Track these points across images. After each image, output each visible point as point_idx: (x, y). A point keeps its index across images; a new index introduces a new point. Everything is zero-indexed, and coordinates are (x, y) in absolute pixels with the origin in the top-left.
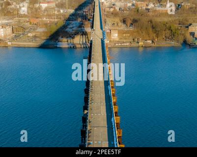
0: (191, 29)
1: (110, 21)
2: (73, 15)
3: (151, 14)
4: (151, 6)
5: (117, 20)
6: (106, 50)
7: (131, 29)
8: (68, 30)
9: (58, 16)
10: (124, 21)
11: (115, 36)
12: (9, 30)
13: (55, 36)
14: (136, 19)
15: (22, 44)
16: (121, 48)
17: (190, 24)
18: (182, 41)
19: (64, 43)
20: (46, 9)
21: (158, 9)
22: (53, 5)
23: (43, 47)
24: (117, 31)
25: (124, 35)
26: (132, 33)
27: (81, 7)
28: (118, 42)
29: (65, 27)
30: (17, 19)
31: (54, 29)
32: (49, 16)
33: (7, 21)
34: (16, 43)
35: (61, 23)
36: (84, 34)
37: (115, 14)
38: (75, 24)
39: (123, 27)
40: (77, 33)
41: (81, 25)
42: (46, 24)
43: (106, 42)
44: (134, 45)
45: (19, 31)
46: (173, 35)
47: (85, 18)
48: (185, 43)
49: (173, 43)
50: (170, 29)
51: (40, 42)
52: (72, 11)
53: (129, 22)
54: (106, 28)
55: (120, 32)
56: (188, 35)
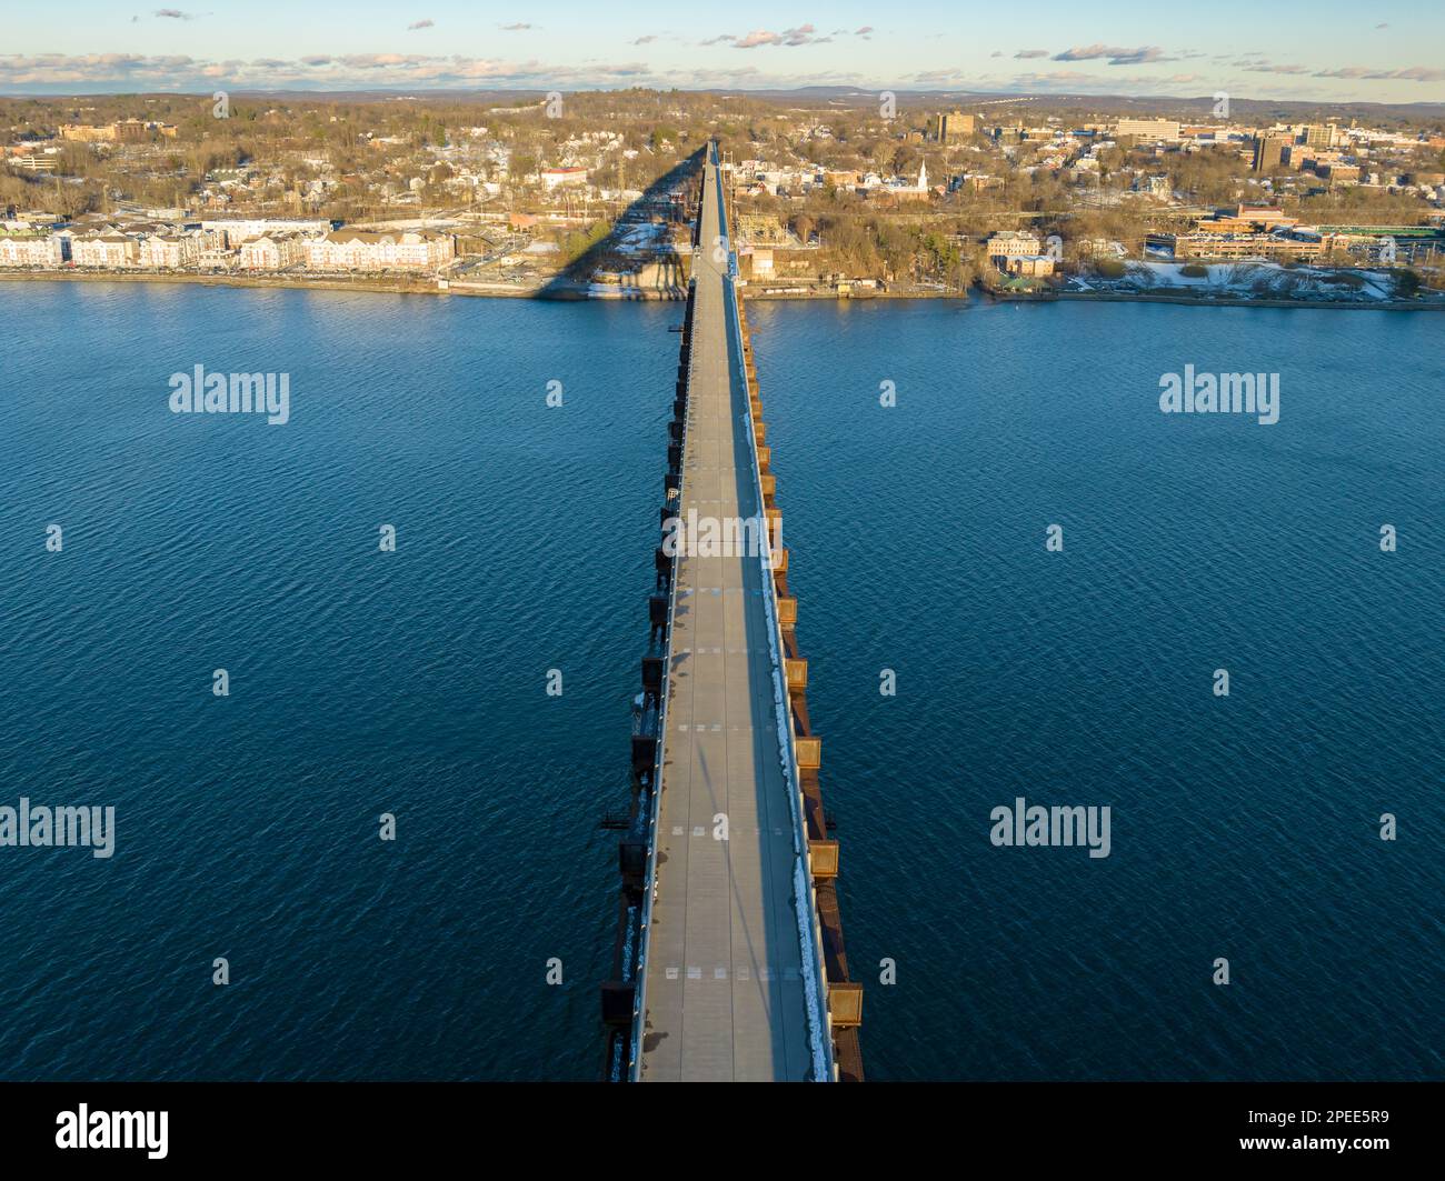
0: (995, 247)
1: (748, 224)
2: (637, 206)
3: (871, 204)
4: (872, 181)
5: (771, 220)
6: (739, 308)
7: (814, 246)
8: (622, 247)
9: (593, 210)
10: (792, 225)
11: (764, 267)
12: (444, 246)
13: (583, 267)
14: (827, 218)
15: (480, 286)
16: (784, 301)
17: (993, 234)
18: (968, 283)
19: (610, 287)
20: (558, 191)
21: (892, 189)
22: (579, 178)
23: (545, 297)
24: (771, 252)
25: (793, 264)
26: (816, 259)
27: (662, 184)
28: (774, 284)
29: (614, 239)
30: (469, 215)
31: (582, 244)
32: (568, 208)
33: (439, 222)
34: (463, 284)
35: (603, 228)
36: (672, 259)
37: (764, 204)
38: (643, 232)
39: (789, 242)
40: (648, 259)
41: (662, 236)
42: (556, 233)
43: (739, 283)
44: (824, 292)
45: (473, 250)
46: (941, 265)
47: (674, 214)
48: (978, 287)
49: (942, 288)
50: (931, 247)
51: (535, 282)
52: (635, 195)
53: (807, 227)
54: (745, 245)
55: (779, 256)
56: (986, 266)
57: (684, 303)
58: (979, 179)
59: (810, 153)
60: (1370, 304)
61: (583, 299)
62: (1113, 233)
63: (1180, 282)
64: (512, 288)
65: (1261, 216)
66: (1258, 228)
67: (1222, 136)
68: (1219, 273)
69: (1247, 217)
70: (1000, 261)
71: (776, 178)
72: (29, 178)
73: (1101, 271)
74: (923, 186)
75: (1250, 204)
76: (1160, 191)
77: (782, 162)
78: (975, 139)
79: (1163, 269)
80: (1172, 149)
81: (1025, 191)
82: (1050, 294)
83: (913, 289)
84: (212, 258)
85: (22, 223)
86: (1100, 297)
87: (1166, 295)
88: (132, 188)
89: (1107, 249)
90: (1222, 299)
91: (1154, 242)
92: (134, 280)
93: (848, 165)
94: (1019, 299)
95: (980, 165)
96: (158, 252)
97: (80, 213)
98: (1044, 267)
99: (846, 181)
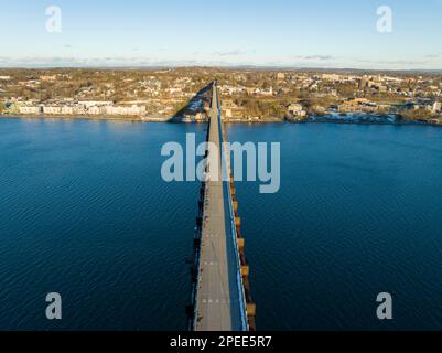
0: (290, 108)
1: (225, 102)
2: (195, 97)
3: (257, 97)
4: (258, 90)
5: (231, 101)
6: (222, 125)
7: (242, 108)
8: (191, 109)
9: (184, 98)
10: (236, 103)
11: (229, 113)
12: (144, 108)
13: (181, 113)
14: (246, 100)
15: (153, 119)
16: (234, 122)
17: (289, 105)
18: (283, 117)
19: (188, 119)
20: (174, 93)
21: (263, 93)
22: (179, 90)
23: (170, 121)
25: (237, 113)
26: (242, 111)
27: (201, 92)
28: (231, 118)
29: (189, 106)
30: (150, 100)
31: (180, 107)
32: (176, 98)
33: (142, 101)
34: (148, 118)
35: (186, 103)
36: (205, 111)
37: (229, 97)
38: (196, 105)
39: (235, 107)
40: (198, 111)
41: (202, 105)
42: (173, 104)
43: (222, 118)
44: (245, 120)
45: (151, 109)
46: (276, 113)
47: (205, 99)
48: (286, 119)
49: (276, 119)
50: (273, 108)
51: (167, 118)
52: (194, 94)
53: (240, 103)
54: (223, 107)
55: (233, 110)
56: (288, 114)
57: (207, 123)
58: (286, 90)
59: (241, 83)
60: (390, 123)
61: (180, 122)
62: (321, 104)
63: (339, 117)
64: (162, 119)
65: (361, 100)
66: (360, 103)
67: (350, 79)
68: (350, 114)
69: (357, 100)
70: (292, 112)
71: (232, 90)
72: (32, 90)
73: (318, 114)
74: (271, 92)
75: (358, 97)
76: (334, 93)
77: (234, 86)
78: (285, 79)
79: (335, 114)
80: (337, 82)
81: (299, 93)
82: (304, 121)
83: (268, 119)
84: (81, 111)
85: (30, 102)
86: (317, 121)
87: (335, 121)
88: (60, 92)
89: (320, 109)
90: (350, 122)
91: (332, 107)
92: (61, 117)
93: (251, 87)
94: (297, 122)
95: (286, 86)
96: (67, 110)
97: (46, 99)
98: (303, 113)
99: (250, 91)
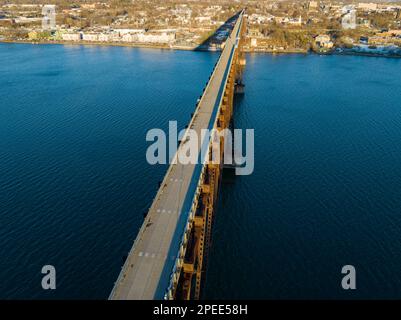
0: (318, 39)
1: (251, 31)
2: (223, 26)
3: (285, 26)
4: (286, 20)
5: (257, 30)
7: (268, 38)
8: (218, 37)
9: (212, 27)
10: (262, 32)
11: (254, 43)
12: (173, 36)
13: (207, 42)
14: (273, 30)
15: (181, 47)
16: (259, 52)
17: (317, 36)
18: (308, 48)
19: (213, 48)
20: (203, 22)
21: (291, 22)
22: (209, 18)
23: (196, 50)
24: (256, 39)
25: (262, 42)
26: (268, 41)
27: (230, 20)
28: (256, 48)
29: (215, 35)
30: (180, 28)
31: (207, 38)
32: (205, 26)
33: (172, 30)
34: (176, 47)
35: (213, 32)
37: (257, 26)
38: (223, 34)
39: (261, 36)
42: (201, 33)
44: (270, 50)
45: (180, 37)
46: (302, 43)
48: (311, 50)
49: (302, 50)
50: (300, 38)
51: (195, 46)
52: (222, 23)
53: (267, 33)
55: (258, 40)
56: (314, 44)
58: (316, 20)
59: (271, 12)
61: (206, 51)
62: (351, 36)
63: (368, 50)
64: (189, 48)
65: (395, 32)
66: (394, 35)
67: (389, 8)
68: (380, 47)
69: (391, 32)
70: (318, 43)
71: (261, 19)
72: (74, 18)
73: (346, 46)
74: (300, 22)
75: (392, 28)
76: (367, 24)
77: (263, 15)
78: (317, 9)
79: (364, 46)
80: (373, 12)
81: (328, 23)
82: (331, 53)
83: (293, 50)
84: (116, 39)
85: (71, 29)
86: (345, 53)
87: (363, 54)
88: (98, 20)
89: (349, 40)
90: (379, 55)
91: (362, 39)
92: (98, 45)
93: (281, 16)
94: (323, 54)
95: (317, 16)
96: (103, 37)
97: (86, 27)
98: (330, 45)
99: (279, 20)
